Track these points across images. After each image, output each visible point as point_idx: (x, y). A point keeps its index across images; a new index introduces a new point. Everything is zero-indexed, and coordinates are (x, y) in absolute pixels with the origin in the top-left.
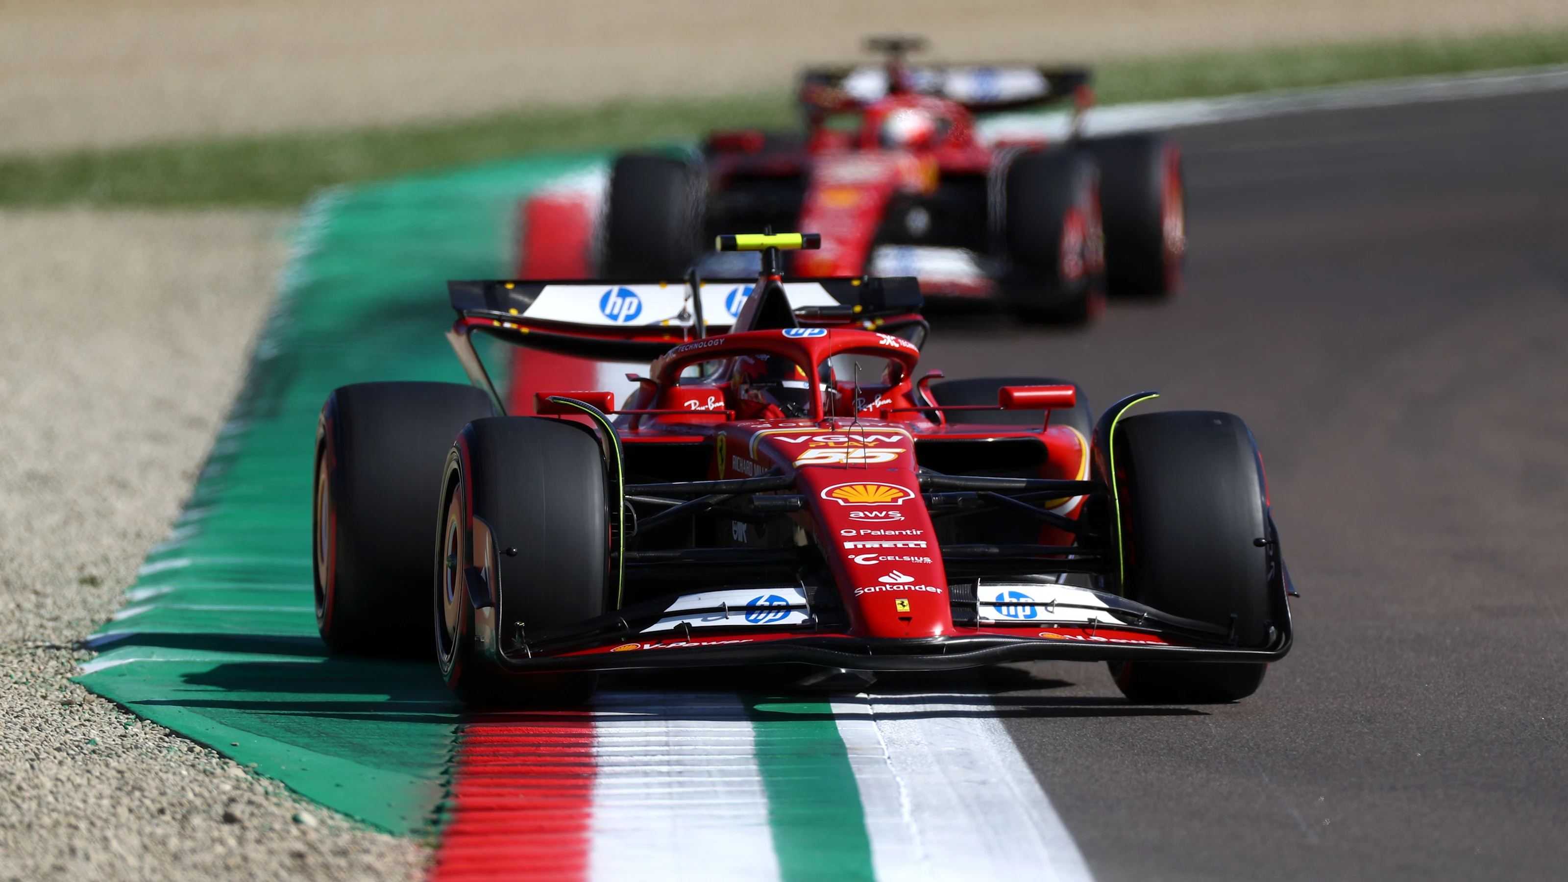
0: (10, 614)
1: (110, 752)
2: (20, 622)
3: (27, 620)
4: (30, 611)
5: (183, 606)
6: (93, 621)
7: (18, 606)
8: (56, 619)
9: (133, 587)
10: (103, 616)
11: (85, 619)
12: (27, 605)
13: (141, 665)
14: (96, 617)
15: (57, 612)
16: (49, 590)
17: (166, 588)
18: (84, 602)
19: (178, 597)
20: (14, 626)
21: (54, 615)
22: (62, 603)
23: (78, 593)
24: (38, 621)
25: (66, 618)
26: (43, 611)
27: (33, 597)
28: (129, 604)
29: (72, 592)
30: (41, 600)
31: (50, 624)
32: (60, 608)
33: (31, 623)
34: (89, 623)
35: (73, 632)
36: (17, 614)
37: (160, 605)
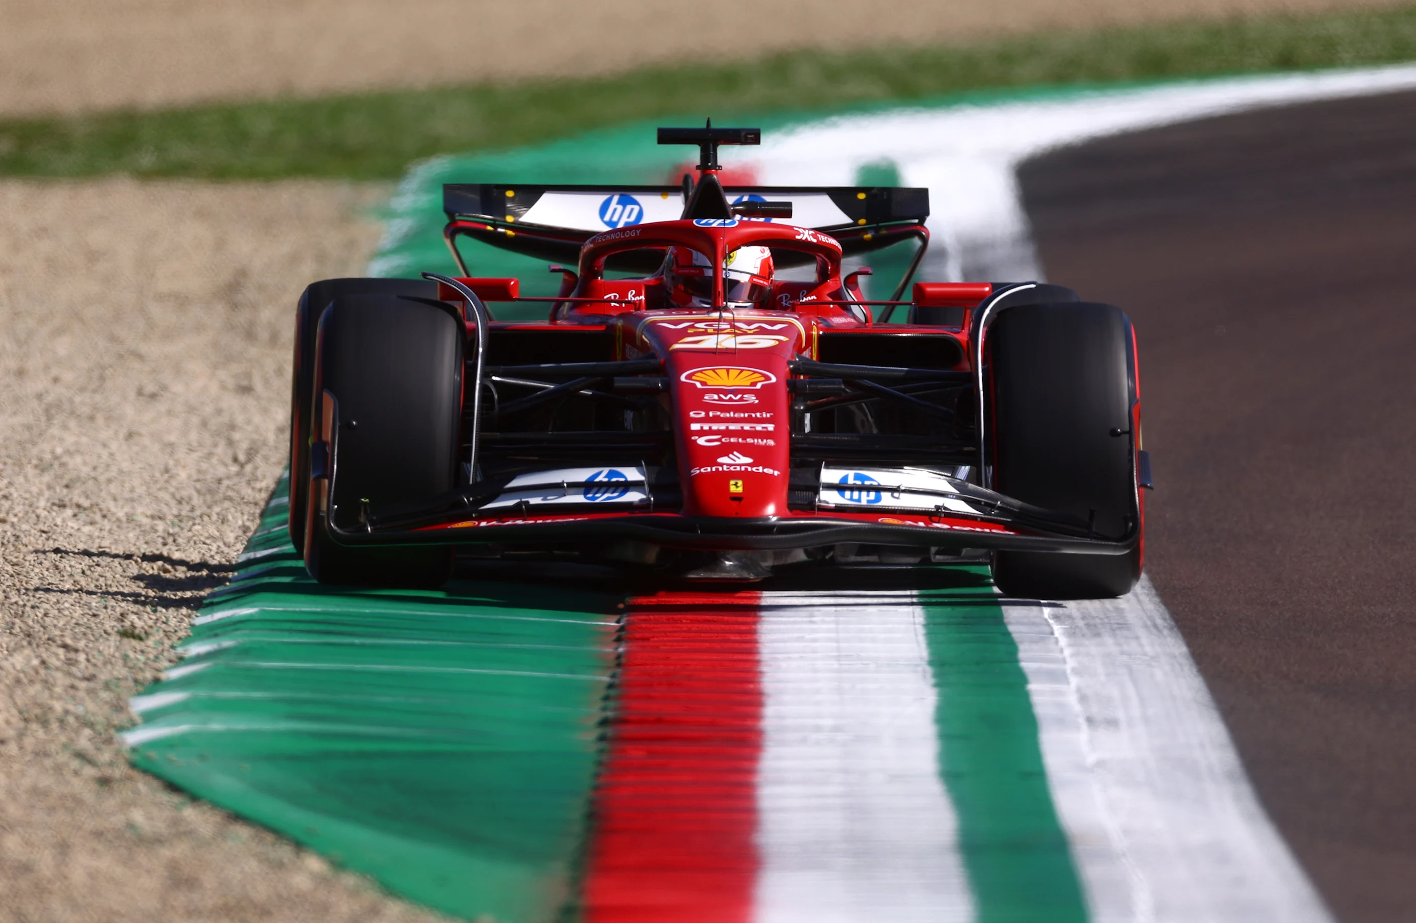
0: (32, 673)
1: (158, 840)
2: (45, 682)
3: (55, 680)
4: (57, 669)
5: (249, 663)
6: (136, 681)
7: (43, 662)
8: (90, 678)
9: (186, 641)
10: (149, 675)
11: (126, 679)
12: (53, 662)
13: (196, 734)
14: (140, 677)
15: (91, 670)
16: (81, 644)
17: (227, 643)
18: (125, 658)
19: (243, 651)
20: (38, 687)
21: (87, 675)
22: (99, 660)
23: (117, 648)
24: (68, 681)
25: (103, 676)
26: (74, 670)
27: (61, 652)
28: (181, 661)
29: (110, 646)
30: (72, 655)
31: (83, 685)
32: (95, 665)
33: (59, 682)
34: (130, 683)
35: (112, 695)
36: (42, 672)
37: (221, 662)
